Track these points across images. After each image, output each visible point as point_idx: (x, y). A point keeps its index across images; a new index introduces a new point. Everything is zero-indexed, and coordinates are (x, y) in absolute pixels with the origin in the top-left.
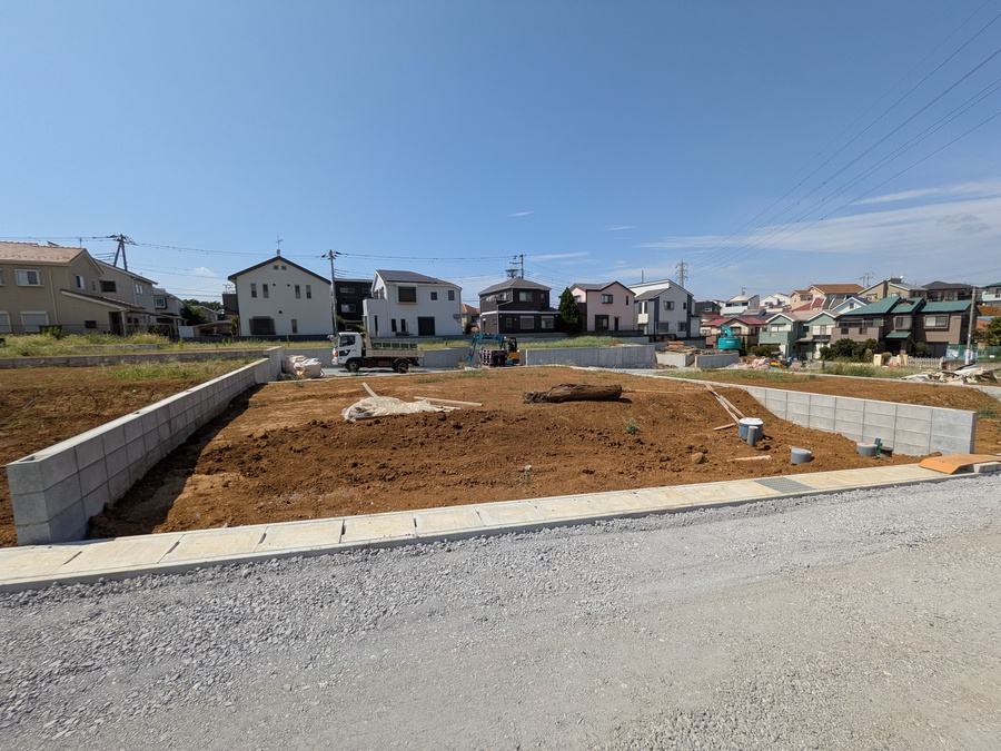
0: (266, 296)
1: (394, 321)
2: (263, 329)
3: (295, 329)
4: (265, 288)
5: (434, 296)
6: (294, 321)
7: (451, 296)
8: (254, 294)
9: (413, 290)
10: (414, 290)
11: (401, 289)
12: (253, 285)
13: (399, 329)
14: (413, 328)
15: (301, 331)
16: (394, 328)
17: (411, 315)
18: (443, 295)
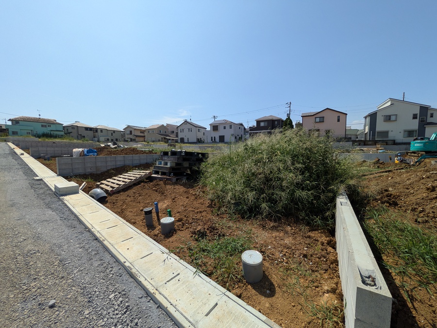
0: (183, 132)
1: (212, 137)
2: (182, 141)
4: (183, 129)
5: (225, 128)
6: (188, 138)
7: (231, 127)
8: (181, 132)
10: (217, 126)
11: (213, 126)
12: (181, 129)
13: (213, 140)
14: (217, 140)
15: (189, 141)
16: (212, 140)
17: (217, 135)
18: (228, 127)
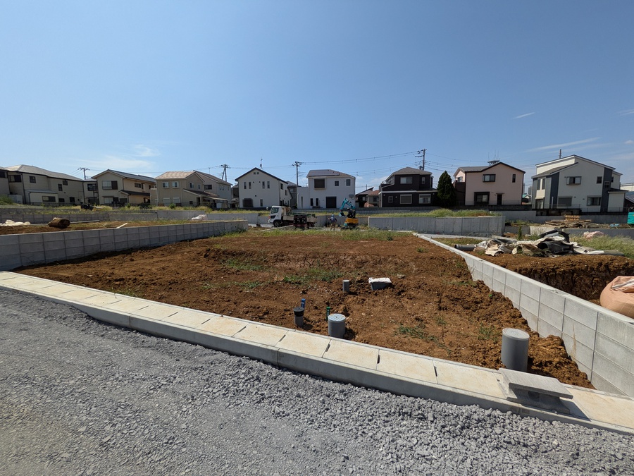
0: (250, 188)
1: (312, 200)
3: (261, 205)
4: (250, 183)
5: (337, 183)
6: (261, 200)
7: (348, 183)
8: (245, 188)
9: (323, 180)
11: (316, 181)
12: (245, 183)
13: (315, 204)
14: (323, 203)
15: (264, 205)
16: (312, 204)
17: (322, 196)
18: (342, 183)
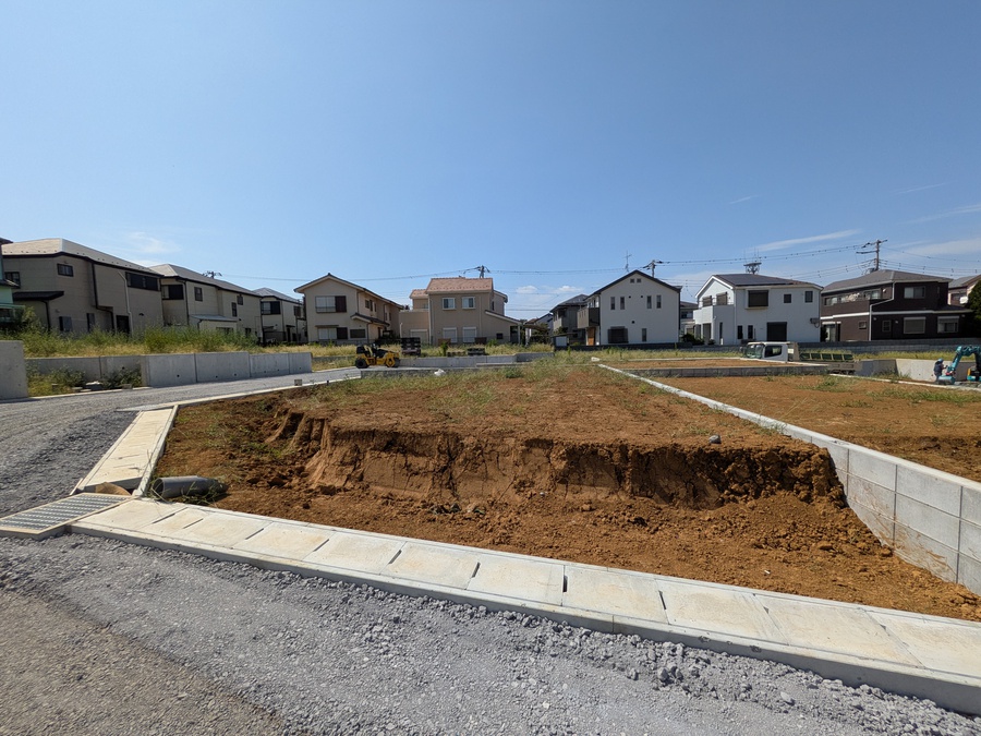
1: (740, 328)
2: (618, 338)
3: (644, 338)
5: (788, 299)
6: (644, 330)
7: (809, 297)
8: (613, 307)
9: (766, 293)
11: (752, 293)
12: (613, 299)
13: (745, 336)
14: (761, 332)
15: (649, 341)
16: (740, 335)
17: (760, 319)
18: (798, 297)
